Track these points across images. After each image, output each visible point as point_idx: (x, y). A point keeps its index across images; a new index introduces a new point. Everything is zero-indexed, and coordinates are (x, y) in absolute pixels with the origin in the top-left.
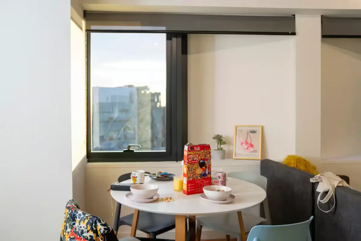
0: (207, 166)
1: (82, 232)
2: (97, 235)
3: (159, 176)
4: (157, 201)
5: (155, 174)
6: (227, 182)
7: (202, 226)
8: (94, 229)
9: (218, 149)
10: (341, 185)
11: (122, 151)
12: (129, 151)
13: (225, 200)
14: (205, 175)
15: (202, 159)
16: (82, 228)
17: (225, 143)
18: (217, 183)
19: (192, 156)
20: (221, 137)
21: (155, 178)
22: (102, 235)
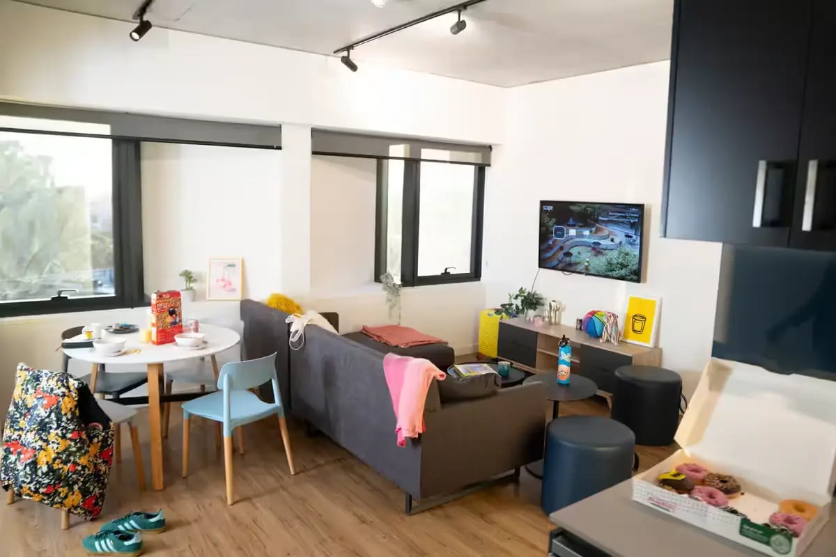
0: (177, 313)
1: (52, 390)
2: (70, 391)
3: (118, 328)
4: (125, 353)
5: (111, 327)
6: (199, 329)
7: (172, 381)
8: (66, 384)
9: (187, 289)
10: (310, 323)
11: (50, 299)
12: (59, 298)
13: (198, 346)
14: (175, 323)
15: (171, 307)
16: (51, 386)
17: (195, 281)
18: (189, 330)
19: (161, 305)
20: (190, 273)
21: (112, 330)
22: (77, 389)
